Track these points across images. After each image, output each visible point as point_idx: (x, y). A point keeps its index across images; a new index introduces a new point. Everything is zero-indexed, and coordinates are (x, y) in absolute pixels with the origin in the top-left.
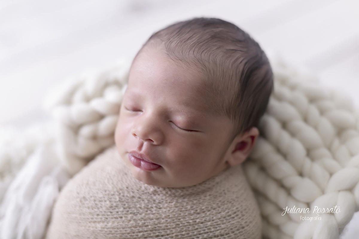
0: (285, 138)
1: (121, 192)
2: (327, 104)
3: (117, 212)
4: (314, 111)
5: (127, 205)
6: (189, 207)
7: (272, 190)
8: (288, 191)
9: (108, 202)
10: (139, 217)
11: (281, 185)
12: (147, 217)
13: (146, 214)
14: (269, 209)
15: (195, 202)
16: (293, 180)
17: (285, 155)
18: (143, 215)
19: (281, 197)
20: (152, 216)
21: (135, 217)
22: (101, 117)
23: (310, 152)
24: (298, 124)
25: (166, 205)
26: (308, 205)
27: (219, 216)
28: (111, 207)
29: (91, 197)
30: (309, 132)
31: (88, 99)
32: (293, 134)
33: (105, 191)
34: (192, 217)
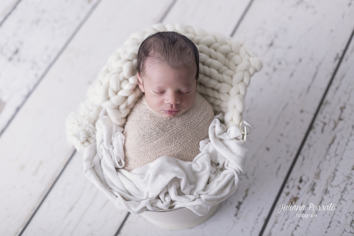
0: (206, 69)
1: (158, 126)
2: (216, 45)
3: (161, 134)
4: (212, 51)
5: (163, 130)
6: (186, 118)
7: (210, 93)
8: (218, 91)
9: (155, 132)
10: (170, 131)
11: (213, 89)
12: (173, 130)
13: (172, 129)
14: (212, 100)
15: (187, 114)
16: (218, 86)
17: (210, 77)
18: (171, 130)
19: (216, 95)
20: (174, 129)
21: (168, 132)
22: (127, 98)
23: (219, 71)
24: (209, 60)
25: (177, 122)
26: (228, 93)
27: (198, 115)
28: (157, 133)
29: (147, 133)
30: (216, 63)
31: (116, 93)
32: (209, 66)
33: (151, 128)
34: (189, 121)
